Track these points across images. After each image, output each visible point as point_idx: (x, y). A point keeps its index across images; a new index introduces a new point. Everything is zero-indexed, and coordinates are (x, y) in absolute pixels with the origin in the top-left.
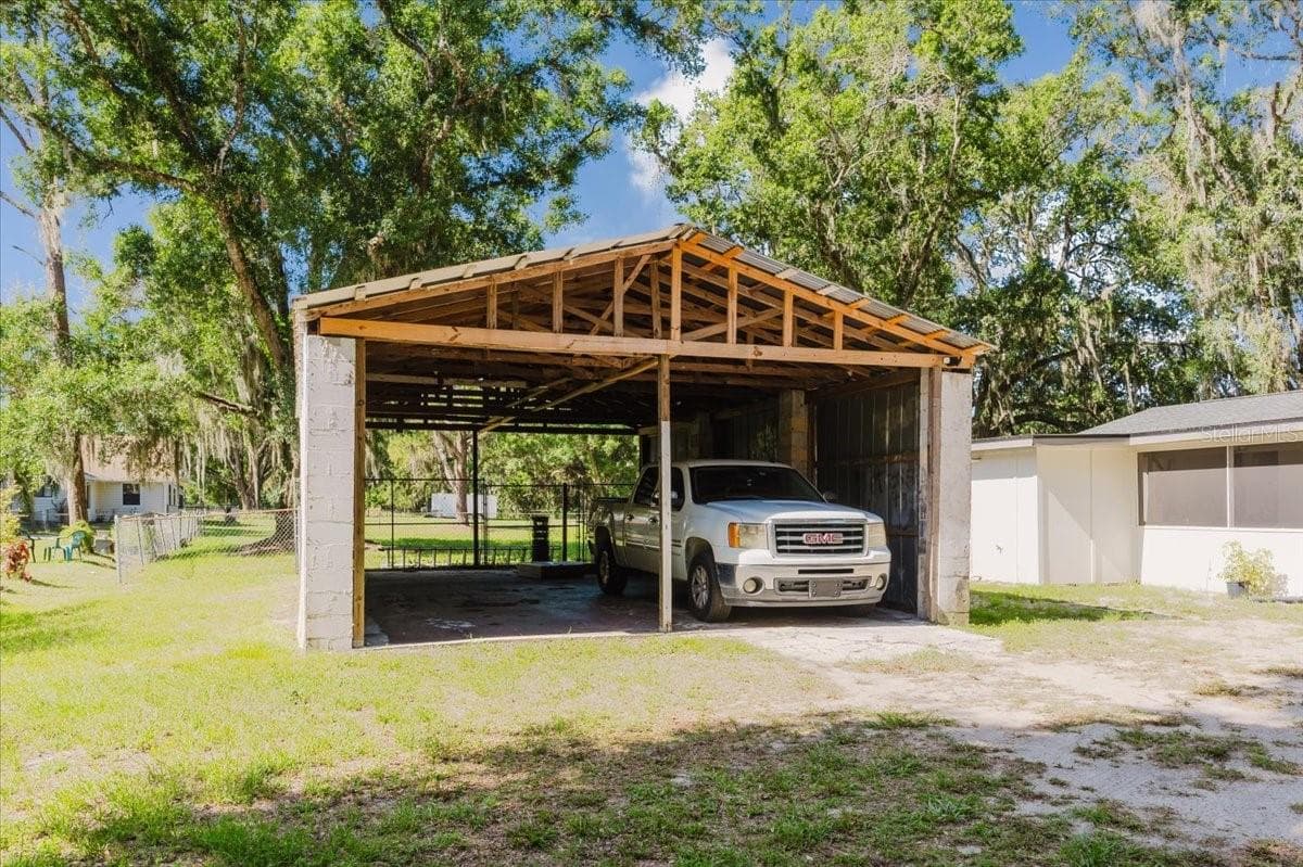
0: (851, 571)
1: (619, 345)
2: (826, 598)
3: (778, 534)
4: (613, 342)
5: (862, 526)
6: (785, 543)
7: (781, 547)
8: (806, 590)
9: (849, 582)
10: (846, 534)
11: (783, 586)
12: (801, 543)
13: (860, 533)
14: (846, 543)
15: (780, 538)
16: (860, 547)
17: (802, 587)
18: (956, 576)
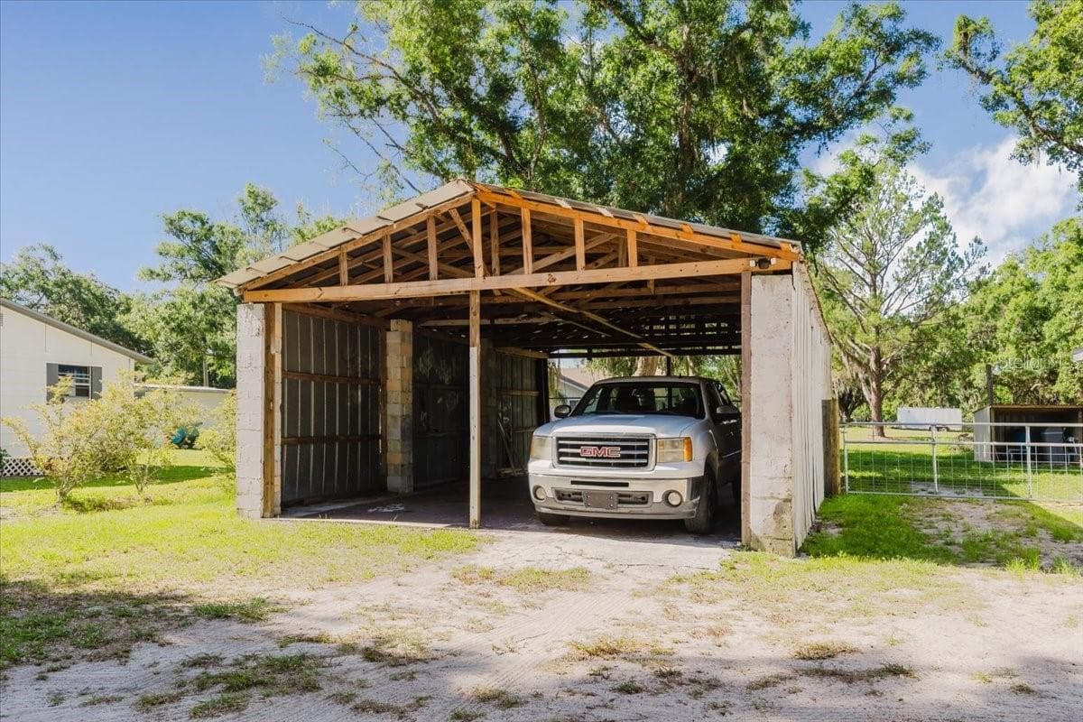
0: (626, 485)
1: (433, 287)
2: (600, 510)
3: (560, 446)
4: (430, 285)
5: (647, 440)
6: (566, 454)
7: (562, 459)
8: (581, 500)
9: (629, 496)
10: (623, 448)
11: (561, 496)
12: (578, 455)
13: (646, 448)
14: (623, 457)
15: (561, 450)
16: (645, 461)
17: (577, 497)
18: (773, 497)
